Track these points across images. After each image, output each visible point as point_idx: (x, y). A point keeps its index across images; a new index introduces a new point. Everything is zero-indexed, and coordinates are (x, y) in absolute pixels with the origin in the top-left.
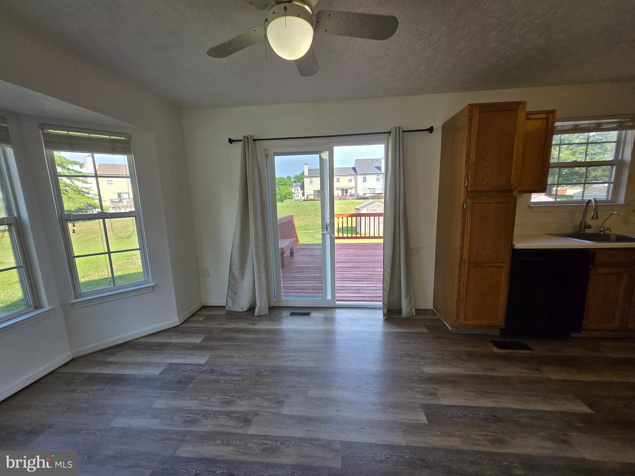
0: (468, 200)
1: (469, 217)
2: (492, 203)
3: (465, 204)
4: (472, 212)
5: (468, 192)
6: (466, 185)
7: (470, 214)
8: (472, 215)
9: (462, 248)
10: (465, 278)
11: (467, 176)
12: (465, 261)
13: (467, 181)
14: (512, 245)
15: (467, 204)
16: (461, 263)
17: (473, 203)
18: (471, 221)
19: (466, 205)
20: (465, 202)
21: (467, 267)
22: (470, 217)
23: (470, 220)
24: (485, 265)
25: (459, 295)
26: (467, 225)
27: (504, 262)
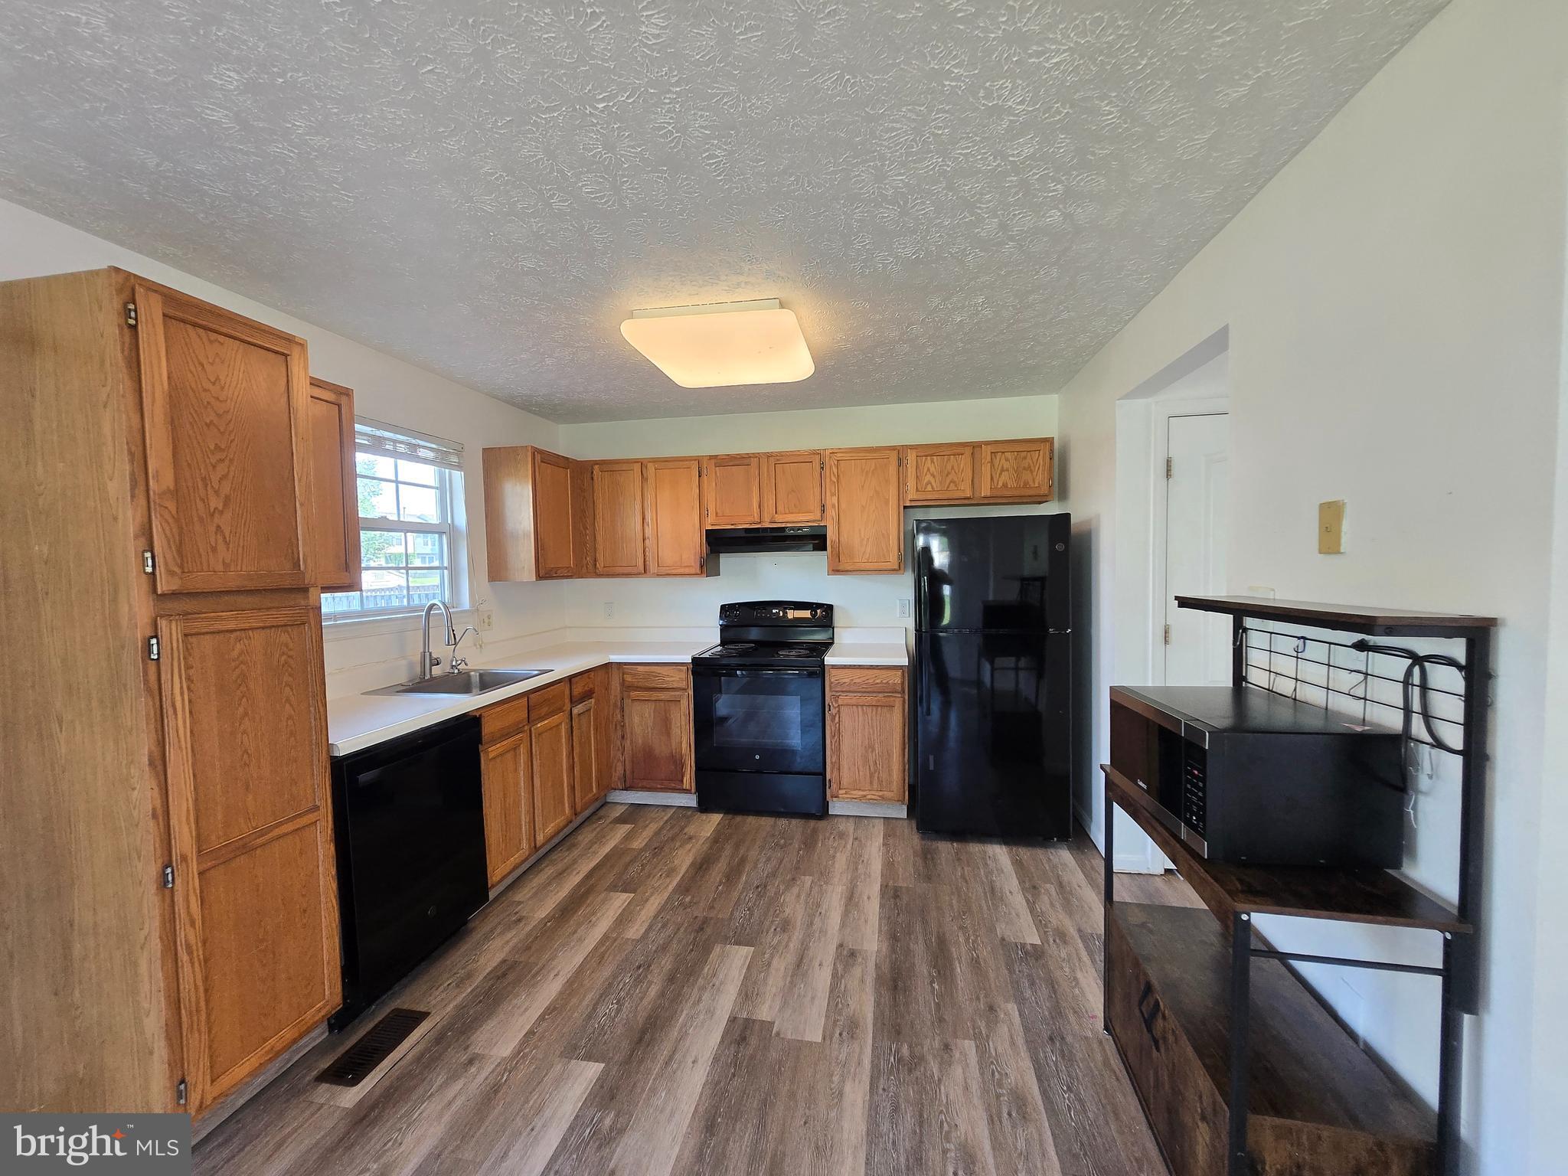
0: (163, 624)
1: (177, 691)
2: (252, 629)
3: (154, 641)
4: (188, 667)
5: (163, 595)
6: (149, 569)
7: (180, 678)
8: (189, 679)
9: (163, 815)
10: (193, 924)
11: (147, 533)
12: (184, 858)
13: (148, 555)
14: (329, 746)
15: (165, 640)
16: (169, 870)
17: (186, 635)
18: (190, 701)
19: (158, 643)
20: (149, 632)
21: (196, 876)
22: (181, 688)
23: (183, 700)
24: (259, 841)
25: (175, 1003)
26: (176, 718)
27: (316, 808)
